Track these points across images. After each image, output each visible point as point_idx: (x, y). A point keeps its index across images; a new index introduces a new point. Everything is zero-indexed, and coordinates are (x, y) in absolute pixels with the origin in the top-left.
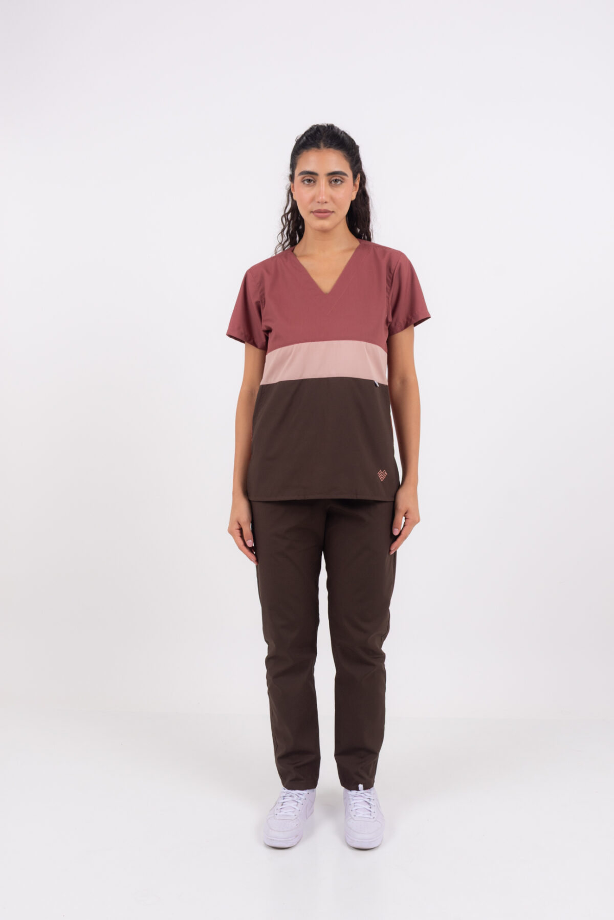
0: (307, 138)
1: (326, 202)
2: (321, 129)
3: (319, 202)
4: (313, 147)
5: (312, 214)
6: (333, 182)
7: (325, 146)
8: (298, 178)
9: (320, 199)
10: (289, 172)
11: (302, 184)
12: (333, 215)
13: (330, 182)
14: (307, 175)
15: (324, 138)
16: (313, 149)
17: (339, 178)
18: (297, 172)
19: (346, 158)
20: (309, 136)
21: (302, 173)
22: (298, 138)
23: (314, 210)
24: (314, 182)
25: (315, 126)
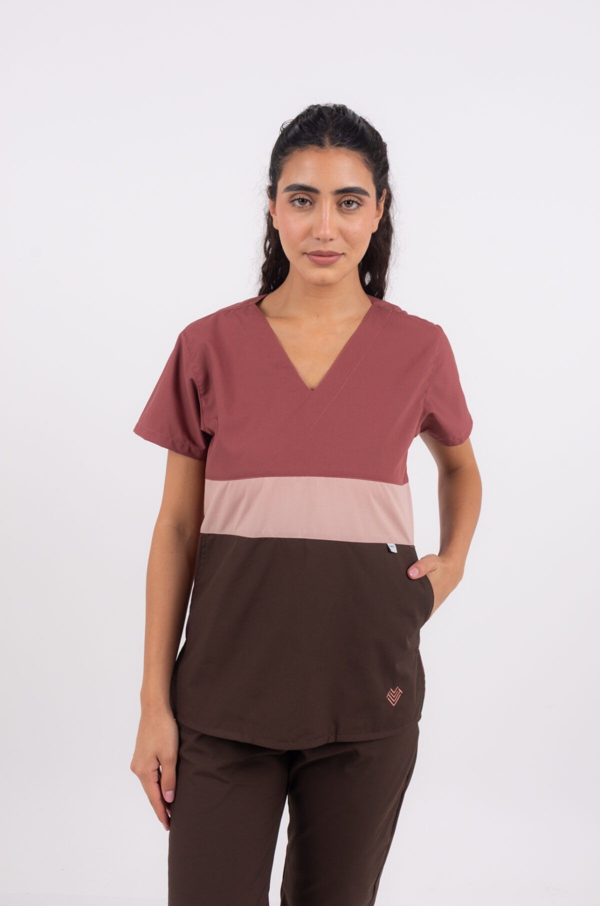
0: (300, 127)
1: (331, 240)
2: (326, 114)
3: (318, 239)
4: (312, 143)
5: (305, 257)
6: (343, 205)
7: (333, 142)
8: (282, 196)
9: (321, 233)
10: (266, 182)
11: (290, 206)
12: (343, 259)
13: (339, 204)
14: (299, 192)
15: (331, 129)
16: (311, 146)
17: (355, 199)
18: (282, 185)
19: (368, 165)
20: (305, 124)
21: (290, 188)
22: (285, 126)
23: (309, 251)
24: (311, 203)
25: (315, 106)
